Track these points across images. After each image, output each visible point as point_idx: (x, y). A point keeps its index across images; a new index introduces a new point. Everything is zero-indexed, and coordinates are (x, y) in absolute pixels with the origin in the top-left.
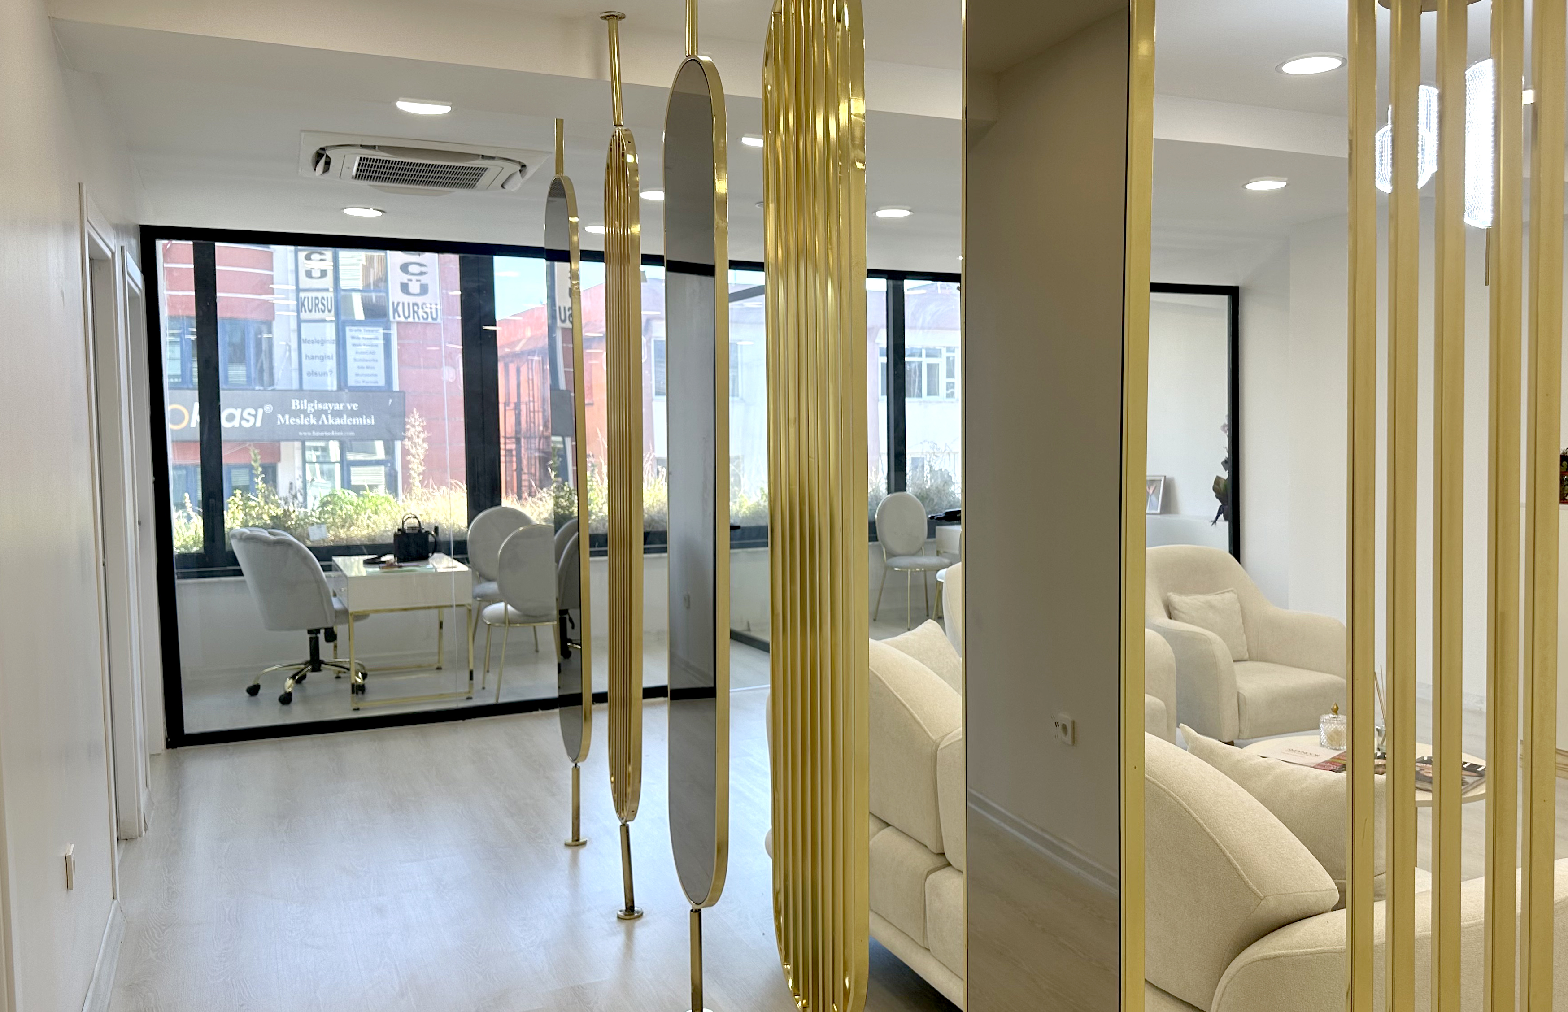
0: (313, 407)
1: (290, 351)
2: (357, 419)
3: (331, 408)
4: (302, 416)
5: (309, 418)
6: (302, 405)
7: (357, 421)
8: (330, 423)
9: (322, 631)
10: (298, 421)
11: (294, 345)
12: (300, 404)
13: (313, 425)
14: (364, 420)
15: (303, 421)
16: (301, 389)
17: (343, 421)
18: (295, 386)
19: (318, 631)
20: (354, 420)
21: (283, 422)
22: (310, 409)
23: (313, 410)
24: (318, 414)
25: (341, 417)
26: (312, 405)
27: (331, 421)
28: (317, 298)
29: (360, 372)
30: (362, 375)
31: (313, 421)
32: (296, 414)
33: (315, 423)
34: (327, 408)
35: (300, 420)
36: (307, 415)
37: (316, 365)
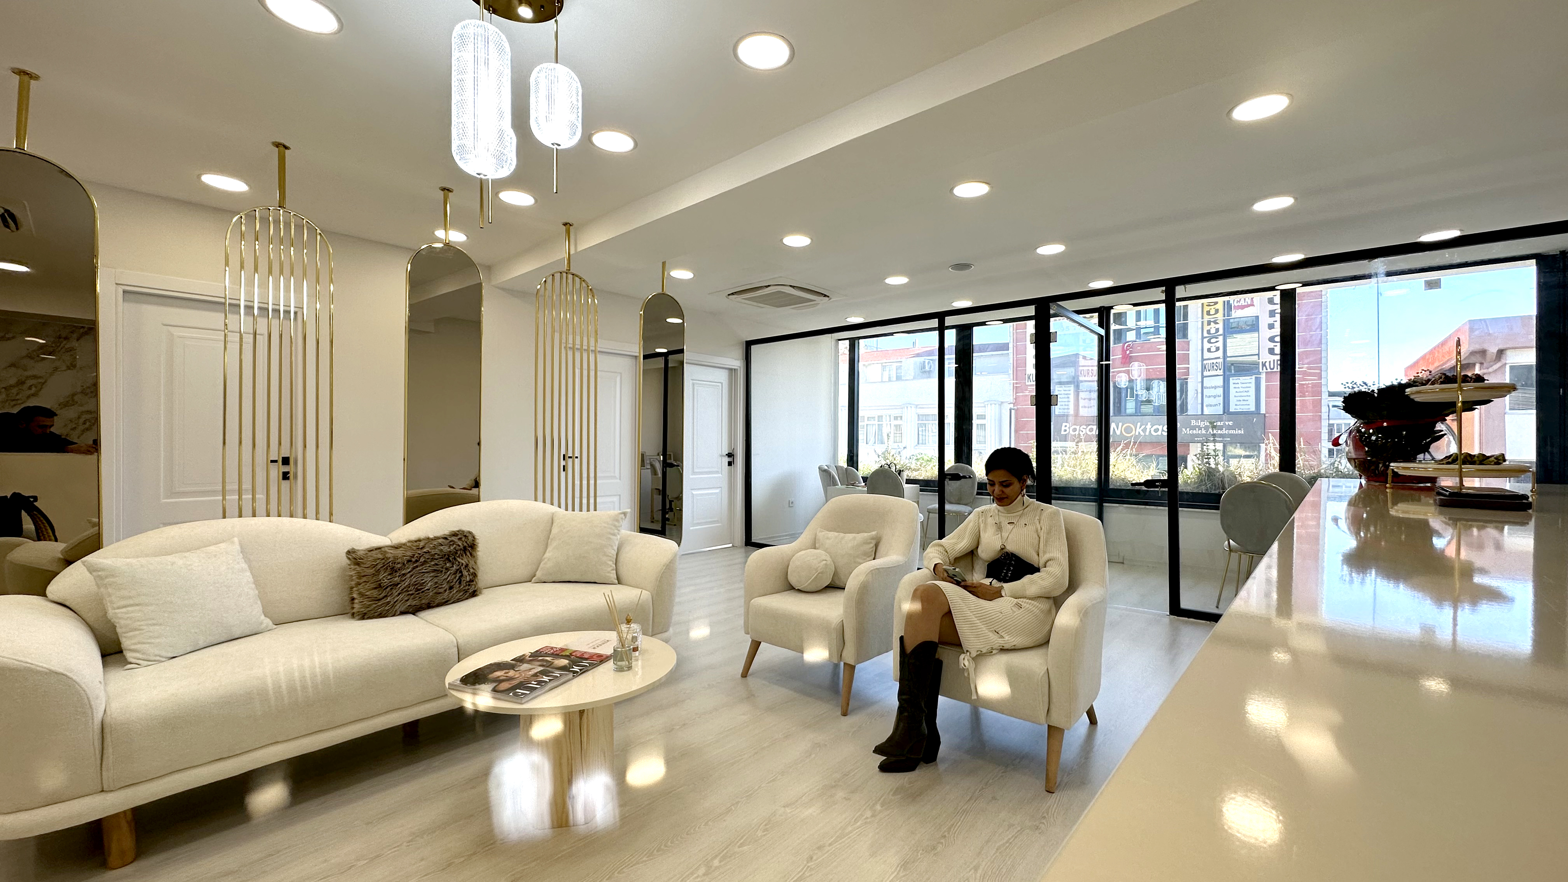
1: (1197, 393)
4: (1197, 429)
7: (1232, 432)
10: (1194, 431)
11: (1200, 391)
12: (1196, 422)
18: (1199, 412)
28: (1213, 363)
29: (1238, 403)
30: (1240, 405)
31: (1204, 432)
32: (1193, 428)
36: (1200, 429)
37: (1211, 401)
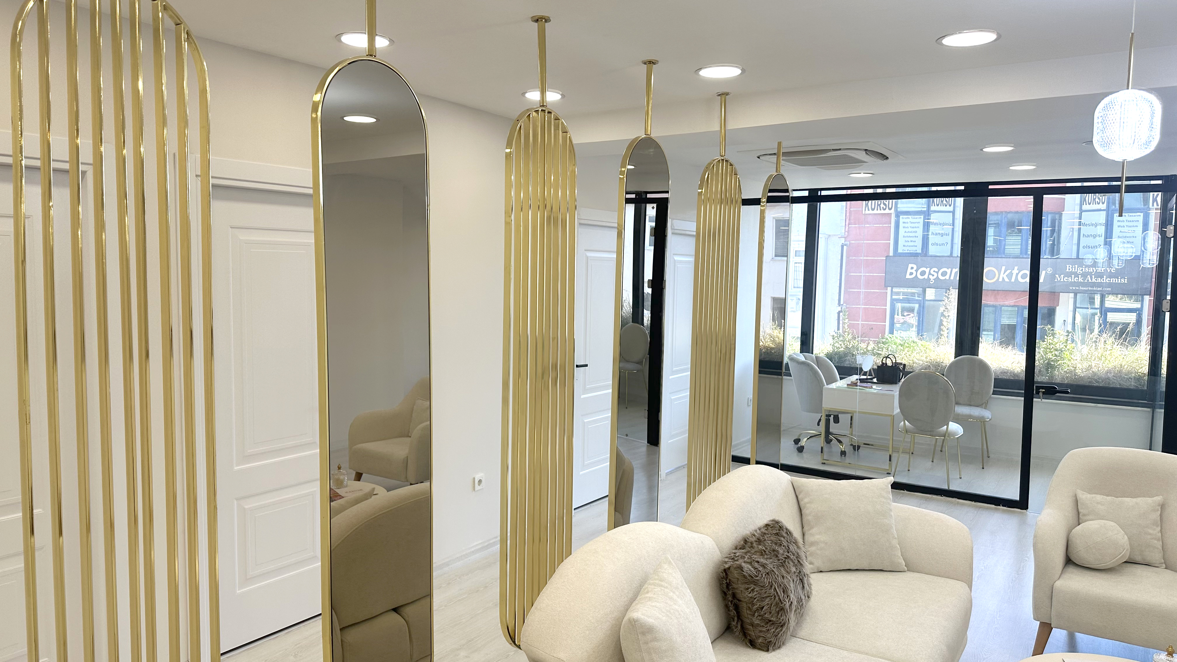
0: (1082, 270)
1: (1073, 231)
2: (1114, 279)
3: (1095, 271)
4: (1073, 276)
5: (1078, 278)
6: (1073, 268)
7: (1114, 280)
8: (1093, 281)
9: (832, 416)
10: (1070, 279)
11: (1076, 227)
12: (1072, 268)
13: (1081, 282)
14: (1119, 280)
15: (1073, 279)
16: (1078, 258)
17: (1103, 280)
18: (1074, 256)
19: (830, 416)
20: (1112, 279)
21: (1059, 279)
22: (1079, 271)
23: (1081, 272)
24: (1084, 275)
25: (1102, 277)
26: (1081, 269)
27: (1094, 280)
30: (1123, 248)
31: (1081, 280)
32: (1069, 275)
33: (1082, 281)
34: (1092, 271)
35: (1072, 279)
36: (1077, 275)
37: (1090, 241)
